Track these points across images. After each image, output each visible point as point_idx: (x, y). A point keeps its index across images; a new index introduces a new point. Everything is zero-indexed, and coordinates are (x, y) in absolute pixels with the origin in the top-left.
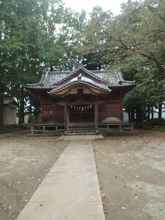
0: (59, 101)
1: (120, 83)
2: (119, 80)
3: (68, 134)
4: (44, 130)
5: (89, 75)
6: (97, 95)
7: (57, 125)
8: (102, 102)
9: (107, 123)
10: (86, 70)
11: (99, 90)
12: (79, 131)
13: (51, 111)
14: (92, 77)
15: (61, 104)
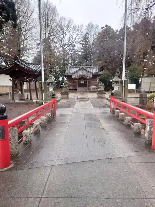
0: (75, 80)
3: (78, 91)
6: (88, 78)
7: (73, 88)
9: (91, 88)
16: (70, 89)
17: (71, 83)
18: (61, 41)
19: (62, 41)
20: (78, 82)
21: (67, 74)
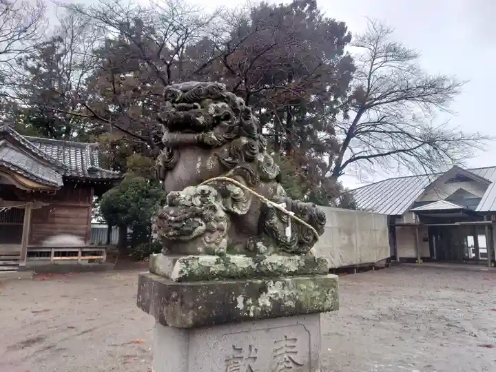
1: (92, 171)
2: (91, 166)
5: (24, 147)
8: (41, 205)
9: (51, 248)
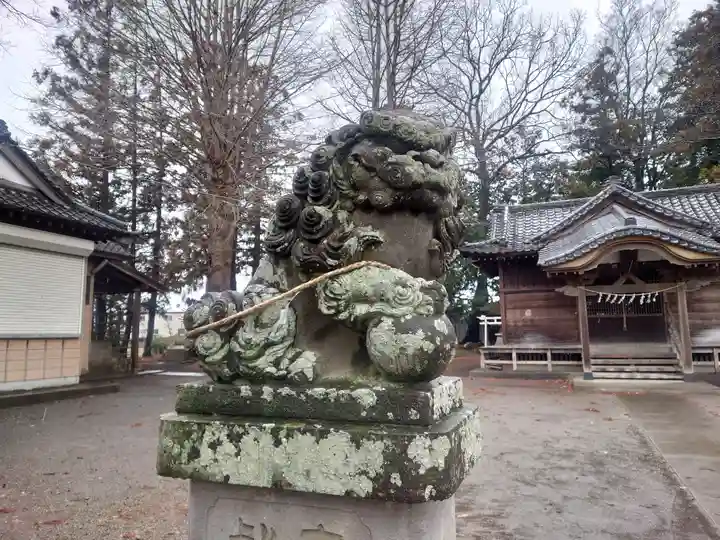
0: (563, 283)
3: (595, 375)
4: (515, 362)
6: (686, 265)
7: (551, 350)
9: (712, 348)
10: (631, 194)
11: (695, 251)
12: (627, 369)
13: (529, 311)
14: (652, 212)
15: (569, 291)
16: (521, 357)
17: (528, 313)
18: (468, 114)
19: (473, 112)
20: (591, 299)
21: (496, 250)
